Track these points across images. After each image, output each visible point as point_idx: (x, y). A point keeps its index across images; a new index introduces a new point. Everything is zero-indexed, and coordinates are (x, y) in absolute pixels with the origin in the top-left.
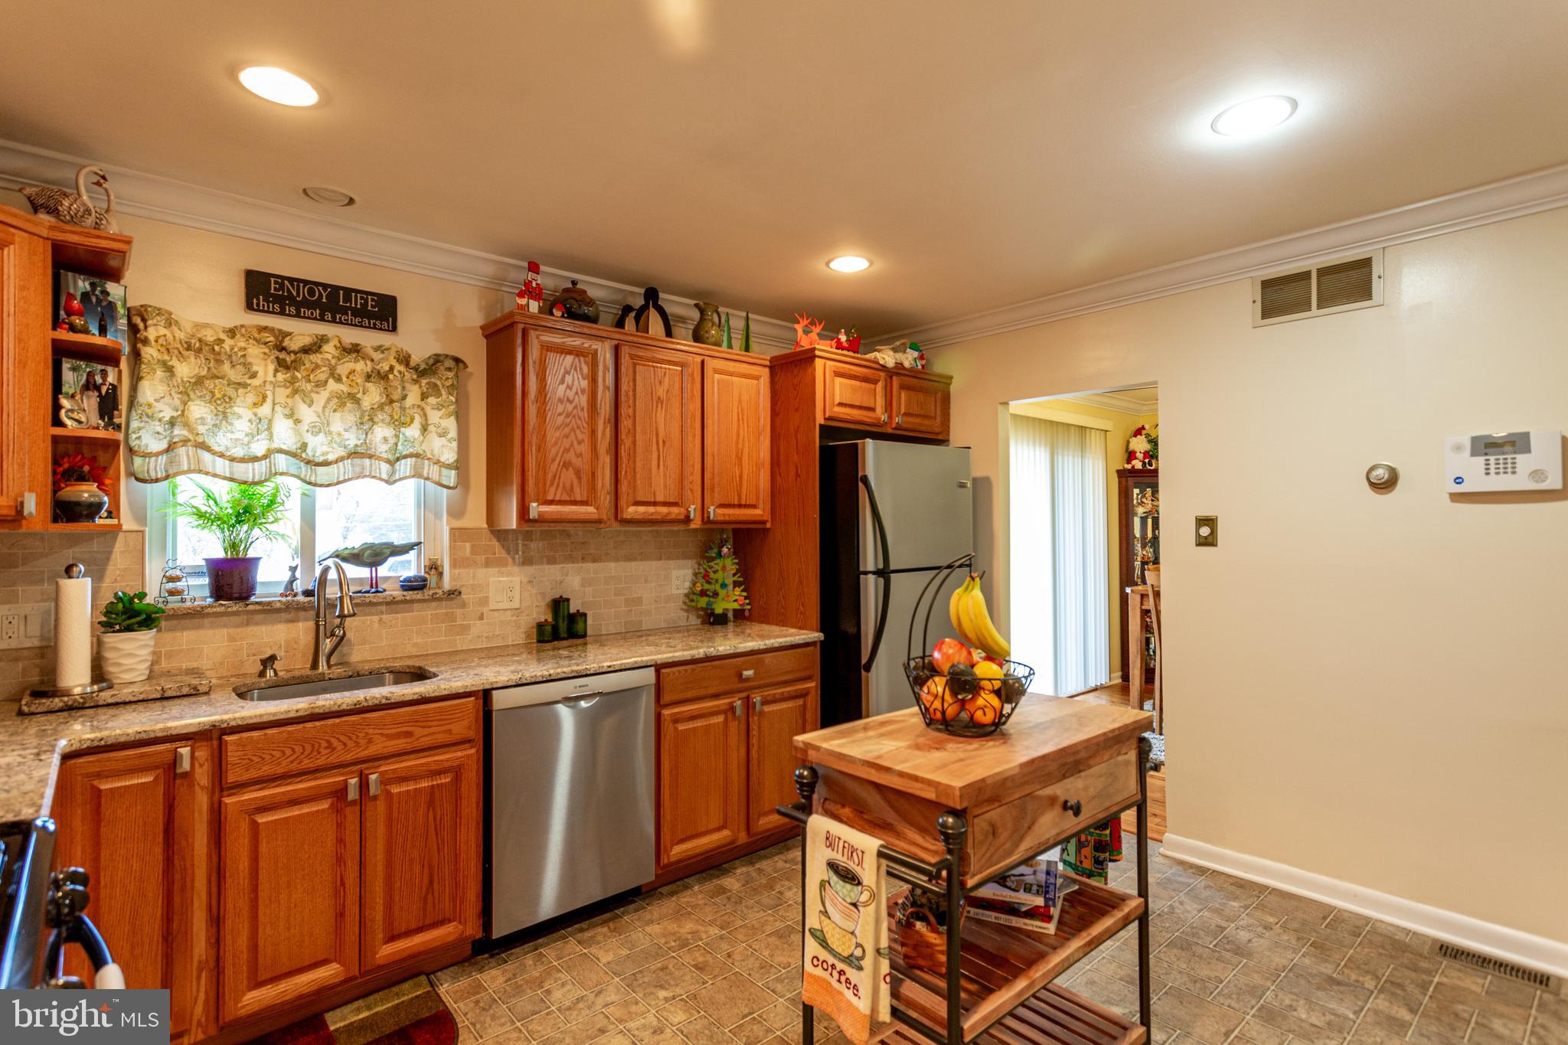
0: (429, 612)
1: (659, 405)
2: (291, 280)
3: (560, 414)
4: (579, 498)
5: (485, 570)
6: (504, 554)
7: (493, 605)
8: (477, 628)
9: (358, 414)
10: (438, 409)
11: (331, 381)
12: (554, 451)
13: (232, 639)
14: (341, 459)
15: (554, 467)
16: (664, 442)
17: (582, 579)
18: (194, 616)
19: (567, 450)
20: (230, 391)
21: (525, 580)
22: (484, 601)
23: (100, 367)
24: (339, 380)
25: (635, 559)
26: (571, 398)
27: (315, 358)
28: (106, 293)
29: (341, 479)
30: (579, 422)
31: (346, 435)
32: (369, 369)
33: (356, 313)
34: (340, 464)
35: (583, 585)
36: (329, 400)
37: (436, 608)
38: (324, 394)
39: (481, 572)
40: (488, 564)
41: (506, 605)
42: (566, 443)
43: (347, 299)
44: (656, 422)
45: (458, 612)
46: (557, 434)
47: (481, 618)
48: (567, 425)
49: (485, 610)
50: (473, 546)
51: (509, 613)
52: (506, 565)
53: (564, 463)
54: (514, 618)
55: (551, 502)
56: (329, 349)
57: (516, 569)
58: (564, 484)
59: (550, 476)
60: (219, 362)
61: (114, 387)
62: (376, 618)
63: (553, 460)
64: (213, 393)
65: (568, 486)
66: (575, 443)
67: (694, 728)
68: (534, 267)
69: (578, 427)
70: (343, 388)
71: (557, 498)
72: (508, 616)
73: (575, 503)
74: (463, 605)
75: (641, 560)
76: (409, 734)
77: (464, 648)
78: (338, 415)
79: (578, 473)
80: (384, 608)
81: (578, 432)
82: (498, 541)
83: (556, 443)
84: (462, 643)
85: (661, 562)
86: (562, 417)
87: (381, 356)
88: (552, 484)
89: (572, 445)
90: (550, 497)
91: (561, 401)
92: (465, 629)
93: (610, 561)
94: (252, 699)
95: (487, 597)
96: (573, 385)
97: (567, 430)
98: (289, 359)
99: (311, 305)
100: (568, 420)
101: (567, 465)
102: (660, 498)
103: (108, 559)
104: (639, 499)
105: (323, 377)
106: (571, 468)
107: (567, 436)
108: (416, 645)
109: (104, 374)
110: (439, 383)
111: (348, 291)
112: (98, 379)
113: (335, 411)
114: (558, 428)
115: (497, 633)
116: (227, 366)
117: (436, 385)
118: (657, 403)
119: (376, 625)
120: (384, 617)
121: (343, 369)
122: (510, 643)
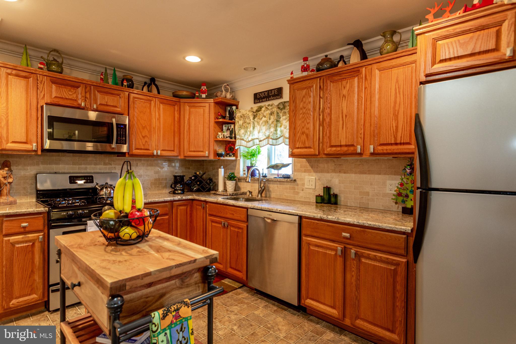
0: (288, 186)
1: (344, 98)
2: (261, 93)
3: (301, 114)
4: (307, 146)
5: (304, 173)
6: (310, 168)
7: (306, 186)
8: (301, 194)
9: (268, 126)
10: (285, 120)
11: (263, 118)
12: (299, 128)
13: (251, 186)
14: (265, 139)
15: (299, 135)
16: (346, 116)
17: (339, 180)
18: (245, 179)
19: (303, 127)
20: (248, 125)
21: (317, 178)
22: (303, 184)
23: (230, 125)
24: (265, 117)
25: (365, 173)
26: (305, 106)
27: (260, 112)
28: (232, 109)
29: (265, 145)
30: (308, 115)
31: (266, 132)
32: (270, 112)
33: (273, 96)
34: (265, 141)
35: (340, 183)
36: (262, 123)
37: (290, 185)
38: (261, 122)
39: (303, 174)
40: (305, 171)
41: (310, 187)
42: (303, 125)
43: (271, 93)
44: (342, 107)
45: (296, 187)
46: (300, 122)
47: (303, 190)
48: (303, 118)
49: (304, 188)
50: (301, 165)
51: (311, 190)
52: (311, 172)
53: (302, 133)
54: (313, 192)
55: (298, 148)
56: (263, 109)
57: (314, 174)
58: (302, 141)
59: (297, 138)
60: (246, 119)
61: (233, 129)
62: (276, 185)
63: (299, 132)
64: (245, 126)
65: (303, 141)
66: (306, 124)
67: (318, 251)
68: (305, 59)
69: (307, 117)
70: (266, 119)
71: (300, 146)
72: (311, 191)
73: (306, 148)
74: (298, 185)
75: (369, 174)
76: (233, 214)
77: (298, 200)
78: (265, 127)
79: (307, 136)
80: (278, 183)
81: (307, 119)
82: (309, 163)
83: (300, 125)
84: (297, 198)
85: (380, 176)
86: (302, 115)
87: (271, 107)
88: (298, 141)
89: (305, 125)
90: (297, 146)
91: (301, 109)
92: (298, 193)
93: (352, 173)
94: (240, 201)
95: (304, 183)
96: (306, 101)
97: (303, 120)
98: (255, 114)
99: (264, 98)
100: (304, 116)
101: (303, 133)
102: (343, 143)
103: (236, 166)
104: (332, 144)
105: (261, 117)
106: (304, 135)
107: (303, 122)
108: (285, 196)
109: (231, 126)
110: (286, 111)
111: (271, 90)
112: (230, 128)
113: (264, 126)
114: (300, 120)
115: (308, 197)
116: (247, 119)
117: (285, 112)
118: (343, 98)
119: (276, 188)
120: (278, 185)
121: (265, 114)
122: (312, 201)
